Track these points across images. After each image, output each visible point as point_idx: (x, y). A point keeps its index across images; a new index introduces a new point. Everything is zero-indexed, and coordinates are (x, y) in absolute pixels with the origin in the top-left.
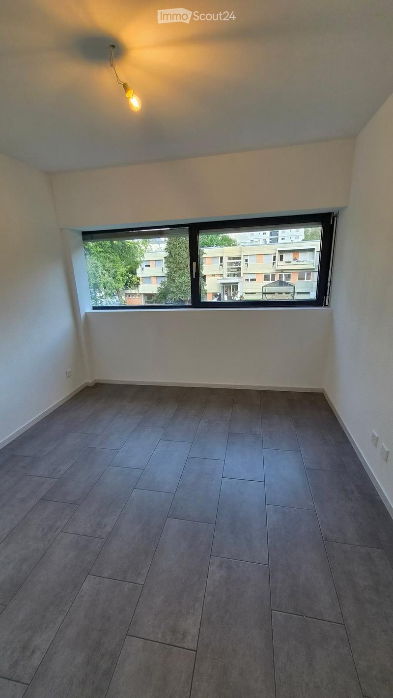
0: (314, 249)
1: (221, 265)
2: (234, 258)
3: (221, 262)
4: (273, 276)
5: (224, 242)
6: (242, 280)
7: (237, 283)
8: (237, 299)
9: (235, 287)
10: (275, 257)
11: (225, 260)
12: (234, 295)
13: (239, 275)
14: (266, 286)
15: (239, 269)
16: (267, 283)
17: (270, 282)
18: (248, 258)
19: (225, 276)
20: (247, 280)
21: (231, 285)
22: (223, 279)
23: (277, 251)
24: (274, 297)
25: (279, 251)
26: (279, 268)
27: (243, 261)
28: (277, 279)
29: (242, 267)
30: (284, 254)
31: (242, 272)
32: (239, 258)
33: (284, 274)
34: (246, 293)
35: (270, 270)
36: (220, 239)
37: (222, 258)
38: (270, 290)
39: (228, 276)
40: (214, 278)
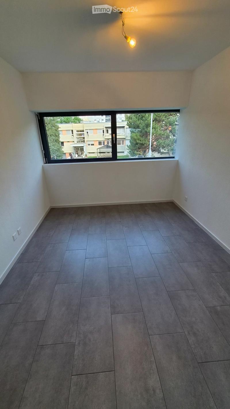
0: (124, 126)
1: (72, 135)
2: (81, 131)
3: (72, 133)
4: (104, 142)
5: (76, 121)
6: (86, 144)
7: (83, 147)
8: (84, 157)
9: (82, 149)
10: (103, 131)
11: (75, 132)
12: (82, 154)
13: (84, 141)
14: (100, 148)
15: (84, 138)
16: (100, 146)
17: (102, 146)
18: (88, 131)
19: (76, 142)
20: (89, 144)
21: (80, 148)
22: (74, 144)
23: (104, 127)
24: (104, 155)
25: (105, 127)
26: (107, 137)
27: (85, 132)
28: (106, 144)
29: (85, 136)
30: (108, 129)
31: (86, 140)
32: (83, 131)
33: (109, 141)
34: (89, 153)
35: (101, 139)
36: (73, 118)
37: (72, 131)
38: (102, 150)
39: (77, 142)
40: (68, 143)
